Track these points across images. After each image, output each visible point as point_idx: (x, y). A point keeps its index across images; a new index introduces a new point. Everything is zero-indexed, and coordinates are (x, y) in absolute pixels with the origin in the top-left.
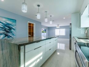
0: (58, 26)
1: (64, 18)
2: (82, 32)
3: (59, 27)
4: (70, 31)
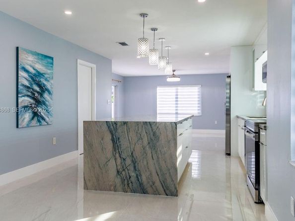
0: (174, 76)
3: (177, 80)
4: (227, 98)
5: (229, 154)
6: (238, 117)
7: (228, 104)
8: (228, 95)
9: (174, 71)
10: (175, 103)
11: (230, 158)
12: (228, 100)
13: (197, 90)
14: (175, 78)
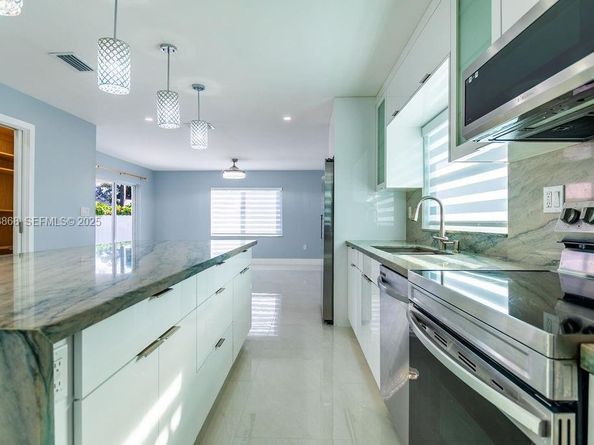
0: (234, 169)
1: (287, 119)
2: (383, 215)
3: (240, 176)
4: (325, 207)
5: (329, 322)
6: (348, 244)
7: (329, 219)
8: (329, 202)
9: (235, 160)
10: (239, 215)
11: (332, 329)
12: (329, 211)
13: (275, 196)
14: (237, 173)
